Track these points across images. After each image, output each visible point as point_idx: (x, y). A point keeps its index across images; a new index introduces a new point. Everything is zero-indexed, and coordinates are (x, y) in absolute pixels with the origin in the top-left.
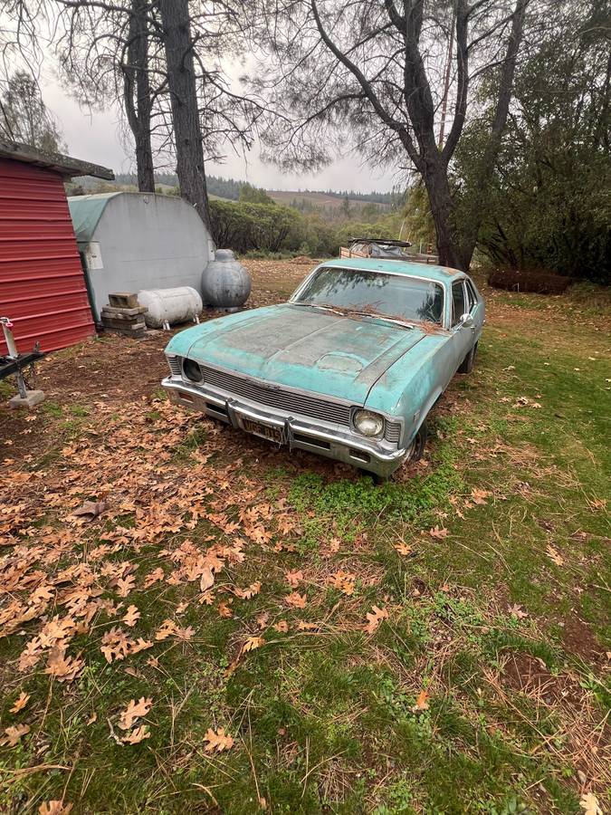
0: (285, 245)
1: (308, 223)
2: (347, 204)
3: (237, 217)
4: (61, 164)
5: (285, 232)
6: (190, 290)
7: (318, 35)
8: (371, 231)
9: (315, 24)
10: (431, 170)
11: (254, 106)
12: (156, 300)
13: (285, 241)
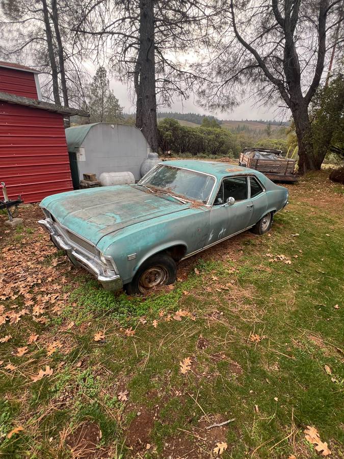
0: (221, 150)
1: (237, 139)
2: (269, 128)
3: (194, 135)
4: (61, 110)
5: (222, 143)
6: (129, 174)
7: (234, 34)
8: (276, 144)
9: (232, 28)
10: (297, 107)
11: (192, 76)
12: (107, 178)
13: (222, 148)
